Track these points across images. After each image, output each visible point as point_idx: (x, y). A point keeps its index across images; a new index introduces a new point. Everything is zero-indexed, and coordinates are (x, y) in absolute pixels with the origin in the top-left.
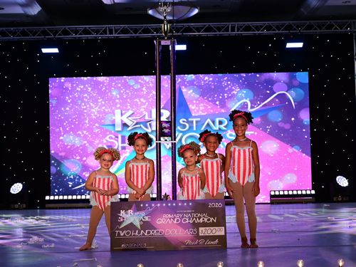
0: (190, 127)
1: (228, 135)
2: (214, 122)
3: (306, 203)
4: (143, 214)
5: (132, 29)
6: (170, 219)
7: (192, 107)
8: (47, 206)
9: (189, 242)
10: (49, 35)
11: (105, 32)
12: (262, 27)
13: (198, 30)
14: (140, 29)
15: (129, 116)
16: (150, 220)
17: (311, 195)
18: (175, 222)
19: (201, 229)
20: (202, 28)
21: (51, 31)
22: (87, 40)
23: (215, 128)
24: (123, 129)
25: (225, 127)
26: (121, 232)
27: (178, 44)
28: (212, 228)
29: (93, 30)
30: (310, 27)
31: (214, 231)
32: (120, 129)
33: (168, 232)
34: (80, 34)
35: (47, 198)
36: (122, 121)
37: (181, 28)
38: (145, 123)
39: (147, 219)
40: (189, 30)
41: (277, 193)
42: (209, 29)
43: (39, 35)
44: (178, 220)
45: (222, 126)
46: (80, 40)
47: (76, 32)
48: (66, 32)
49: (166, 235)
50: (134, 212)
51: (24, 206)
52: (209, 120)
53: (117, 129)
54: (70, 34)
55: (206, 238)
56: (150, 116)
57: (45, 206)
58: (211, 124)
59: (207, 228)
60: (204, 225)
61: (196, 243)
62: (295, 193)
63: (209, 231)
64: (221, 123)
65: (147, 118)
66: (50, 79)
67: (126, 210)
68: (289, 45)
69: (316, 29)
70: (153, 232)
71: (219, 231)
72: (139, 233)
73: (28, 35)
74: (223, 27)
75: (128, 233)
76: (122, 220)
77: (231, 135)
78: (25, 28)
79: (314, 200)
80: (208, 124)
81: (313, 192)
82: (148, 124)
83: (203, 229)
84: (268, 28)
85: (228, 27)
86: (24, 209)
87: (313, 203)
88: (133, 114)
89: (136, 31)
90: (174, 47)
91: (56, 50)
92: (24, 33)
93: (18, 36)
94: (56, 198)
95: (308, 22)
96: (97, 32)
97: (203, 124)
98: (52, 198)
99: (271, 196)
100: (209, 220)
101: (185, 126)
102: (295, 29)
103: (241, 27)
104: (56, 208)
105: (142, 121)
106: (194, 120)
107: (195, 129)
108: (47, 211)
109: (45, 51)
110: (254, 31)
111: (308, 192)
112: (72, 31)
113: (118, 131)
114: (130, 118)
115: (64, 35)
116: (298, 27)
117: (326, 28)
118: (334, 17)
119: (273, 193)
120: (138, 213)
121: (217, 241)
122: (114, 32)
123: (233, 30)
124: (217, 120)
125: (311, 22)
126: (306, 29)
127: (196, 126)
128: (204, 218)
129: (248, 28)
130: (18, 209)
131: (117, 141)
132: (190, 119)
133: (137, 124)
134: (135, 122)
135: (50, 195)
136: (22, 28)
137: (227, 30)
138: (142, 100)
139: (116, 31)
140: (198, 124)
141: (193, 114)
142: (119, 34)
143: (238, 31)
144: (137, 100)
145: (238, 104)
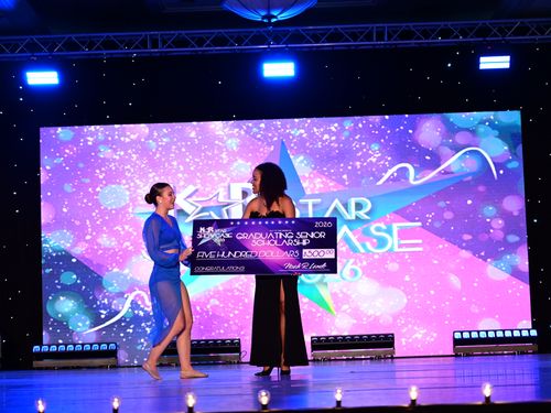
1: (373, 228)
2: (346, 206)
3: (522, 353)
5: (193, 39)
7: (305, 185)
8: (36, 364)
10: (41, 50)
11: (143, 44)
12: (433, 31)
13: (316, 37)
14: (208, 38)
15: (189, 196)
17: (529, 339)
20: (323, 35)
21: (45, 44)
23: (348, 217)
25: (367, 214)
29: (121, 41)
30: (522, 30)
34: (98, 49)
35: (36, 348)
37: (285, 36)
38: (218, 209)
40: (298, 38)
41: (466, 335)
42: (335, 36)
43: (22, 51)
45: (362, 214)
47: (91, 45)
48: (70, 46)
52: (337, 203)
54: (77, 48)
56: (229, 196)
58: (342, 209)
62: (500, 334)
64: (359, 206)
65: (222, 199)
66: (42, 129)
69: (533, 34)
74: (361, 33)
77: (378, 229)
79: (536, 348)
80: (335, 209)
81: (534, 333)
82: (224, 210)
84: (446, 33)
85: (371, 33)
87: (533, 353)
88: (197, 190)
89: (200, 42)
95: (519, 21)
96: (129, 45)
97: (327, 209)
98: (45, 349)
99: (456, 342)
102: (495, 35)
103: (395, 32)
105: (212, 204)
106: (310, 202)
108: (36, 372)
110: (419, 38)
111: (525, 333)
112: (83, 43)
114: (190, 200)
115: (68, 50)
116: (500, 30)
119: (458, 336)
122: (160, 43)
123: (380, 36)
124: (353, 202)
125: (526, 20)
126: (515, 34)
129: (408, 35)
132: (302, 201)
133: (203, 210)
134: (200, 207)
135: (41, 344)
137: (369, 37)
138: (220, 173)
139: (164, 42)
140: (317, 209)
141: (308, 192)
142: (169, 47)
143: (389, 40)
144: (213, 174)
145: (390, 172)
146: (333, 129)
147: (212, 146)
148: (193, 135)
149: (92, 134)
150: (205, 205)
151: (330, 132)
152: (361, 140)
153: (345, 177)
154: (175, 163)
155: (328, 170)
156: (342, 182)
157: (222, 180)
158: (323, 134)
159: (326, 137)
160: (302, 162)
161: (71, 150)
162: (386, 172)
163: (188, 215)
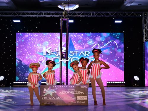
0: (74, 54)
2: (84, 53)
3: (122, 87)
4: (54, 90)
5: (51, 13)
6: (65, 92)
7: (75, 48)
9: (73, 102)
10: (17, 15)
11: (40, 14)
12: (105, 14)
13: (79, 14)
14: (54, 13)
15: (49, 49)
16: (56, 93)
17: (124, 84)
18: (67, 94)
19: (77, 97)
20: (80, 14)
21: (18, 13)
22: (32, 17)
23: (85, 55)
24: (46, 55)
25: (89, 55)
26: (44, 97)
27: (70, 20)
28: (82, 97)
29: (35, 13)
31: (83, 98)
32: (45, 55)
33: (64, 98)
34: (30, 15)
35: (14, 82)
36: (46, 51)
37: (72, 13)
38: (56, 52)
39: (55, 92)
40: (75, 14)
41: (110, 83)
42: (83, 14)
43: (12, 15)
44: (68, 93)
45: (87, 54)
46: (29, 17)
47: (28, 14)
49: (63, 99)
50: (50, 89)
51: (5, 86)
52: (82, 52)
53: (44, 55)
54: (25, 15)
55: (79, 101)
56: (58, 50)
57: (13, 86)
58: (83, 53)
59: (80, 97)
60: (79, 95)
61: (76, 103)
62: (117, 82)
63: (81, 98)
64: (87, 53)
65: (56, 50)
66: (17, 34)
67: (47, 88)
68: (116, 22)
69: (127, 15)
70: (58, 98)
71: (85, 98)
72: (52, 98)
73: (8, 15)
74: (89, 14)
75: (47, 98)
76: (45, 93)
77: (91, 58)
78: (7, 12)
79: (125, 86)
80: (82, 54)
81: (125, 82)
82: (57, 53)
83: (79, 97)
84: (108, 14)
85: (91, 13)
86: (4, 87)
87: (124, 87)
88: (51, 48)
90: (68, 21)
91: (19, 21)
92: (6, 14)
93: (4, 15)
94: (18, 83)
95: (124, 12)
96: (37, 14)
97: (80, 53)
98: (16, 83)
99: (107, 84)
100: (81, 93)
101: (72, 54)
102: (119, 15)
103: (96, 14)
104: (18, 87)
105: (54, 51)
106: (76, 52)
107: (76, 55)
108: (14, 88)
109: (15, 21)
110: (102, 15)
111: (123, 82)
112: (26, 13)
113: (44, 56)
114: (49, 50)
116: (120, 14)
117: (132, 15)
118: (135, 11)
119: (108, 83)
120: (52, 90)
121: (84, 102)
122: (44, 14)
123: (93, 14)
125: (125, 12)
126: (123, 15)
127: (77, 54)
128: (79, 93)
129: (99, 14)
130: (2, 87)
131: (44, 59)
132: (74, 51)
133: (52, 53)
136: (5, 12)
137: (90, 15)
138: (56, 44)
139: (45, 14)
140: (78, 53)
141: (76, 49)
142: (46, 15)
143: (95, 15)
144: (55, 44)
145: (94, 45)
146: (82, 35)
147: (55, 38)
148: (50, 35)
149: (28, 35)
150: (53, 51)
151: (81, 36)
152: (88, 38)
153: (84, 46)
154: (46, 42)
155: (81, 45)
156: (83, 47)
157: (57, 46)
158: (80, 36)
159: (80, 37)
160: (75, 42)
161: (23, 38)
162: (93, 45)
163: (49, 54)
